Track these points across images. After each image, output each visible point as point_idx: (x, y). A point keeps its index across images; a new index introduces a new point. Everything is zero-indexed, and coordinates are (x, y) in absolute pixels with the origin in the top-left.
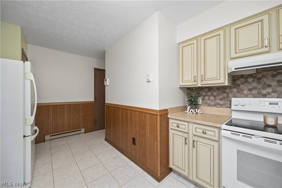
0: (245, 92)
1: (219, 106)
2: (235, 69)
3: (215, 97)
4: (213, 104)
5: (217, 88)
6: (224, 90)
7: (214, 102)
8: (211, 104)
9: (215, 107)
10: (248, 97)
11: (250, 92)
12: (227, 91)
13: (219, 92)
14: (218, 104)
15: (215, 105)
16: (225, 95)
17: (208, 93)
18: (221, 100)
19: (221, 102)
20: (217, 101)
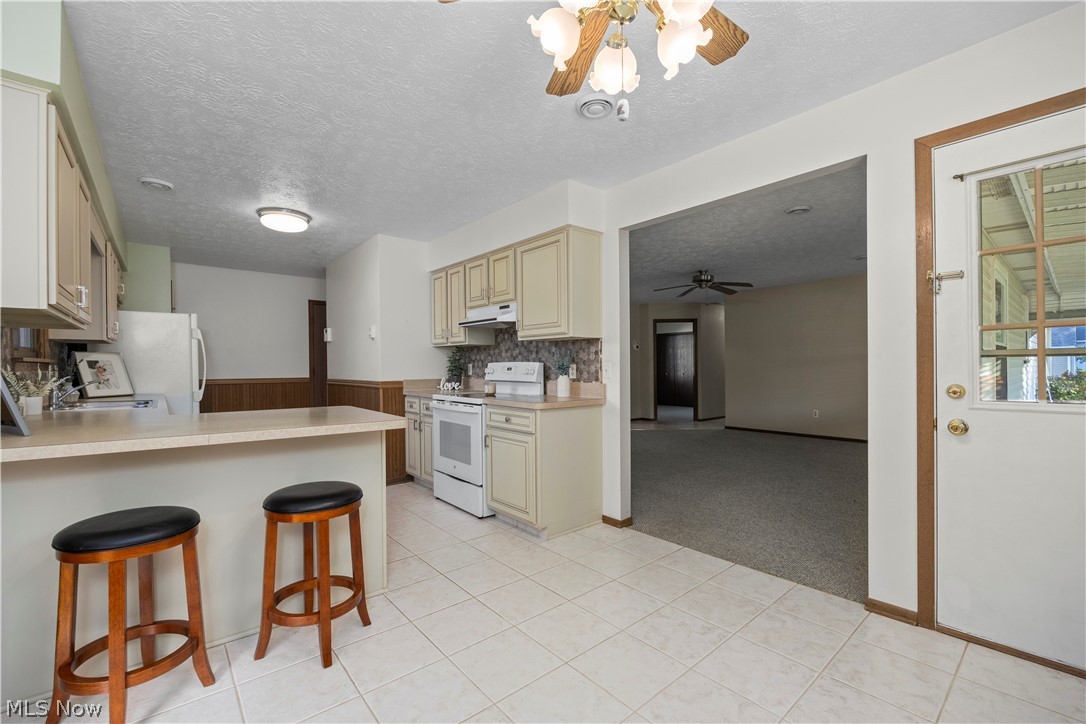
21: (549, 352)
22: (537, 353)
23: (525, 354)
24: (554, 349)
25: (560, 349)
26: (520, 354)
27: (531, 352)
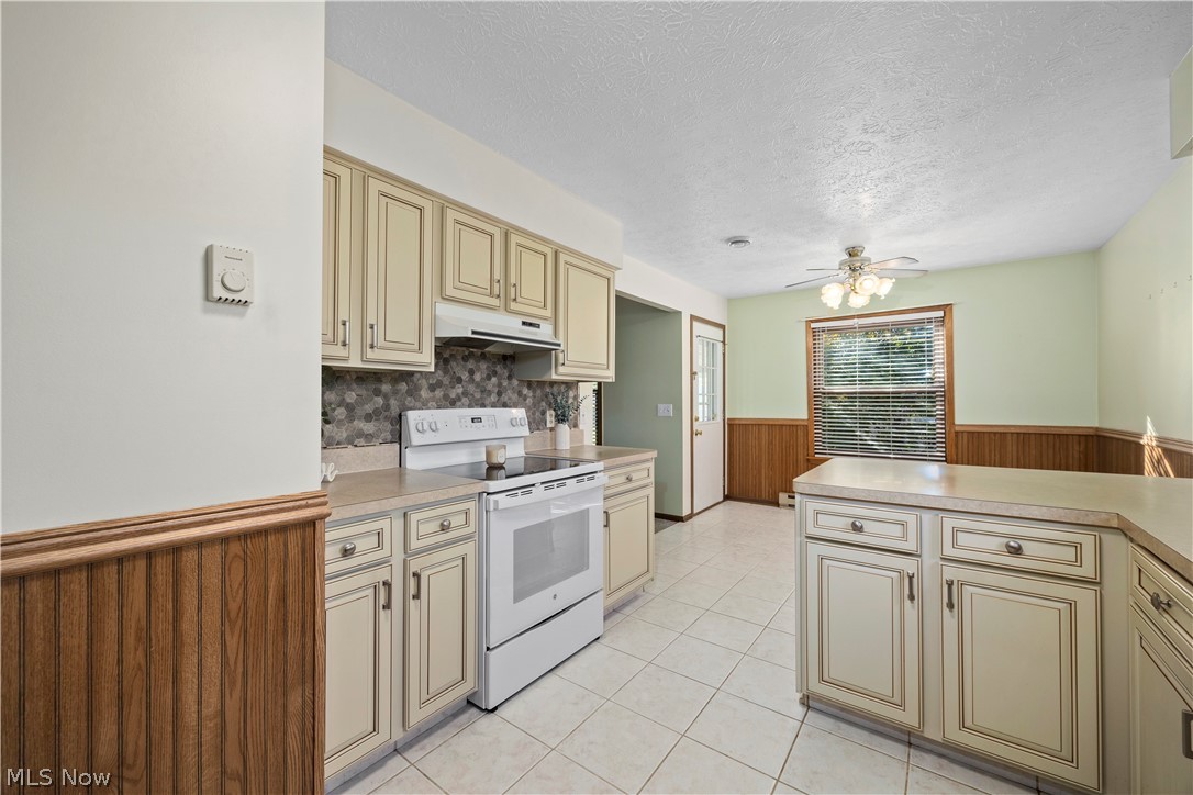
0: (424, 393)
1: (361, 441)
2: (474, 332)
3: (350, 408)
4: (345, 435)
5: (358, 377)
6: (378, 386)
7: (346, 430)
8: (338, 438)
9: (350, 446)
10: (429, 408)
11: (431, 395)
12: (386, 388)
13: (364, 393)
14: (361, 434)
15: (350, 441)
16: (380, 401)
17: (328, 393)
18: (368, 418)
19: (368, 427)
20: (355, 422)
21: (520, 393)
22: (499, 394)
23: (478, 395)
24: (525, 391)
25: (534, 392)
26: (465, 394)
27: (490, 393)
